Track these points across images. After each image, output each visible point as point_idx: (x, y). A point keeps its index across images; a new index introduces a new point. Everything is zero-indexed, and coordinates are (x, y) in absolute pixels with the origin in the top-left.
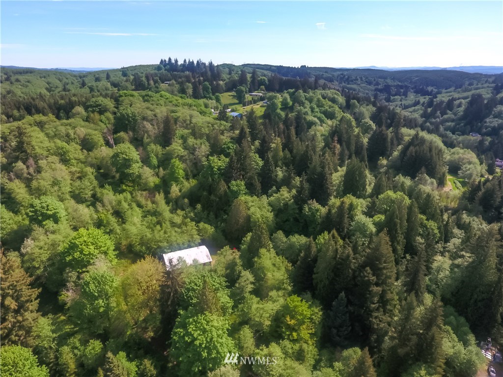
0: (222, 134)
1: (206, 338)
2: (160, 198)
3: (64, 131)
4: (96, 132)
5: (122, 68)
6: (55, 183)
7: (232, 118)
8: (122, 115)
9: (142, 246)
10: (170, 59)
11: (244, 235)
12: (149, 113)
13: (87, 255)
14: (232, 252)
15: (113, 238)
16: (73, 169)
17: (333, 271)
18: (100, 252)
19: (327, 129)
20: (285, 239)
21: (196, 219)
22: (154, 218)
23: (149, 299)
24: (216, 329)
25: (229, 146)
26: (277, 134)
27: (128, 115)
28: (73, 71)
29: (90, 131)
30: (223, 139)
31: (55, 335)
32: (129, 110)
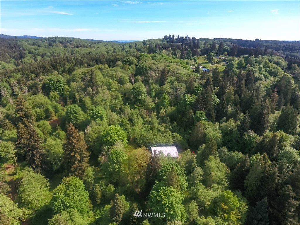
0: (195, 81)
1: (169, 201)
2: (154, 115)
3: (111, 73)
4: (126, 75)
5: (143, 41)
6: (104, 100)
7: (202, 72)
8: (140, 66)
9: (141, 140)
10: (170, 35)
11: (201, 145)
12: (154, 66)
13: (114, 139)
14: (191, 154)
15: (127, 133)
16: (113, 94)
17: (260, 181)
18: (119, 140)
19: (269, 83)
20: (227, 153)
21: (172, 130)
22: (149, 126)
23: (140, 170)
24: (175, 197)
25: (198, 89)
26: (232, 84)
27: (143, 67)
28: (119, 42)
29: (123, 74)
30: (195, 84)
31: (94, 177)
32: (144, 64)
